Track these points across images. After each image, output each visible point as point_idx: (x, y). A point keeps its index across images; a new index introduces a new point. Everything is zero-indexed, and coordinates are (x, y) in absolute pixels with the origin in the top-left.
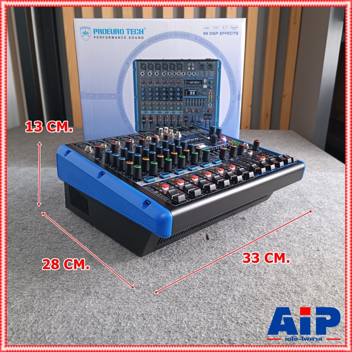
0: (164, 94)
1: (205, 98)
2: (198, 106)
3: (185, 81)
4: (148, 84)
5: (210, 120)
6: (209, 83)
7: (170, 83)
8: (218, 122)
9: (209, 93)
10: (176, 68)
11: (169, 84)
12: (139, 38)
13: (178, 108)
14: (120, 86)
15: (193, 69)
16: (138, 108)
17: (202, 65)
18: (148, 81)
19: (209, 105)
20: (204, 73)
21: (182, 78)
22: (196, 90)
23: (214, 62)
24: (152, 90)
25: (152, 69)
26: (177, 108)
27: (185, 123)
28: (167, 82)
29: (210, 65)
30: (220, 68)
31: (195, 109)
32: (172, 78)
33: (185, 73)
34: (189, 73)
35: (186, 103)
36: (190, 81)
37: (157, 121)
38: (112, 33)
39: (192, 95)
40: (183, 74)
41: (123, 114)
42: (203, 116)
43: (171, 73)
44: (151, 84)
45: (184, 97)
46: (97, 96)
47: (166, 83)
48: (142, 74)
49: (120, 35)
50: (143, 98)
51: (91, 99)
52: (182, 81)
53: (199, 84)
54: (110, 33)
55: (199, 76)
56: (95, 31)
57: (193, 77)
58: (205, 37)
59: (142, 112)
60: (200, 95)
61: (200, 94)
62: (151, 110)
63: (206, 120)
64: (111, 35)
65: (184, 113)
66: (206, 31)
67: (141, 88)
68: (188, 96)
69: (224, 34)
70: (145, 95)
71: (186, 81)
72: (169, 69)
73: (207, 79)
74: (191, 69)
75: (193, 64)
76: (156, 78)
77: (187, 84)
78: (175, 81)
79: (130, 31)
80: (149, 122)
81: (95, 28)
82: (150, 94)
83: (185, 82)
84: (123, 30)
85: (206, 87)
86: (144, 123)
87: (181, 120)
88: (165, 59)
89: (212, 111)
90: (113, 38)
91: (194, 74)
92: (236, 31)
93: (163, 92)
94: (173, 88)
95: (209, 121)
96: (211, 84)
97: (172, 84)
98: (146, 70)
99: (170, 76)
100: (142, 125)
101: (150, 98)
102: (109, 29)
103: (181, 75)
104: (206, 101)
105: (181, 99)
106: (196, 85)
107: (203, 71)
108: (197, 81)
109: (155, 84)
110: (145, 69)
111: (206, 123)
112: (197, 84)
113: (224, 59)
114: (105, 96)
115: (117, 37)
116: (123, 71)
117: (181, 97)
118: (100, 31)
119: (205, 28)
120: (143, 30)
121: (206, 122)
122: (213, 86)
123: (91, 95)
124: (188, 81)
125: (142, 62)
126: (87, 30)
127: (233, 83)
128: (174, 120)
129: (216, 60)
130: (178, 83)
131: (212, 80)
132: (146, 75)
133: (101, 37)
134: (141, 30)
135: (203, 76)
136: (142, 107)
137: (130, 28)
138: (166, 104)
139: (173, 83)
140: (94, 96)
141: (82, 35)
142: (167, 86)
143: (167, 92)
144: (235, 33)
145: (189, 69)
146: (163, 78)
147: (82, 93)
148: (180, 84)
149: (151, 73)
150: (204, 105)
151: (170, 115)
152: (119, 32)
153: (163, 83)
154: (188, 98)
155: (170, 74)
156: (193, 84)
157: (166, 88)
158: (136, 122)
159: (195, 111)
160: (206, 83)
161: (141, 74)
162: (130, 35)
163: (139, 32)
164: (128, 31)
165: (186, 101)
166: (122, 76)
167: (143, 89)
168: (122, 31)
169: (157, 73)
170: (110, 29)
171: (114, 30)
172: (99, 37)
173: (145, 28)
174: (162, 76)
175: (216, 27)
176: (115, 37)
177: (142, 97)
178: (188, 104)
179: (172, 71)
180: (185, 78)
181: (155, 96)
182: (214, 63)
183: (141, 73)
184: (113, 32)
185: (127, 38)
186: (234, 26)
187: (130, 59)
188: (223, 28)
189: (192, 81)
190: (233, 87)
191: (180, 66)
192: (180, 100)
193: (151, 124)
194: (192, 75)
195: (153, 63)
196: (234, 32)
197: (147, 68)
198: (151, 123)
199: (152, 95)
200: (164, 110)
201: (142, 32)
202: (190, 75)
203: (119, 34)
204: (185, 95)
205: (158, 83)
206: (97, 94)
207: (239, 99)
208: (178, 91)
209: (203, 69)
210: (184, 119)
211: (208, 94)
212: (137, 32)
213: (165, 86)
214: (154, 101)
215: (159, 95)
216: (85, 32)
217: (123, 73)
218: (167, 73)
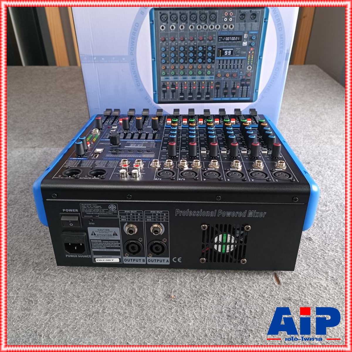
0: (191, 55)
1: (244, 59)
2: (234, 70)
3: (219, 37)
4: (170, 42)
5: (248, 86)
7: (199, 40)
8: (257, 89)
9: (250, 52)
11: (198, 42)
13: (209, 72)
14: (133, 45)
16: (157, 73)
19: (248, 67)
20: (245, 25)
21: (215, 33)
22: (232, 49)
24: (175, 50)
26: (207, 73)
27: (216, 90)
28: (195, 38)
31: (229, 73)
32: (202, 33)
33: (219, 26)
34: (225, 26)
35: (219, 66)
36: (226, 37)
37: (182, 89)
39: (228, 56)
40: (218, 27)
41: (137, 81)
42: (240, 81)
43: (201, 27)
44: (174, 42)
45: (216, 58)
46: (103, 59)
47: (194, 40)
48: (163, 28)
50: (163, 61)
51: (94, 63)
53: (237, 40)
59: (163, 79)
60: (238, 56)
61: (238, 54)
62: (173, 75)
63: (243, 86)
65: (215, 79)
67: (161, 47)
68: (222, 56)
70: (166, 56)
71: (221, 37)
73: (248, 33)
77: (222, 41)
78: (206, 37)
80: (170, 91)
82: (173, 55)
83: (219, 39)
85: (246, 45)
86: (164, 92)
87: (212, 87)
89: (251, 76)
91: (232, 27)
93: (189, 53)
94: (203, 47)
95: (246, 87)
96: (253, 40)
97: (202, 42)
99: (200, 31)
100: (162, 94)
101: (173, 61)
103: (214, 29)
104: (245, 63)
106: (234, 42)
108: (235, 36)
109: (180, 42)
111: (242, 90)
112: (235, 41)
114: (114, 58)
117: (213, 58)
121: (242, 88)
122: (255, 44)
123: (95, 58)
124: (223, 37)
127: (282, 38)
128: (203, 87)
130: (210, 40)
131: (255, 34)
132: (167, 28)
135: (244, 30)
136: (162, 72)
138: (193, 68)
139: (203, 40)
140: (99, 59)
142: (195, 44)
143: (194, 52)
146: (190, 34)
147: (82, 55)
148: (212, 42)
149: (174, 26)
150: (241, 68)
151: (198, 81)
153: (189, 40)
154: (221, 59)
155: (199, 27)
156: (230, 41)
157: (194, 47)
158: (154, 90)
159: (230, 76)
160: (247, 39)
161: (161, 28)
165: (219, 63)
166: (135, 32)
174: (189, 30)
177: (161, 59)
178: (221, 67)
180: (219, 33)
181: (179, 58)
183: (161, 26)
189: (228, 37)
190: (282, 44)
192: (212, 62)
193: (173, 93)
194: (228, 29)
198: (173, 91)
199: (175, 56)
200: (191, 75)
202: (226, 29)
204: (218, 56)
205: (184, 40)
206: (103, 57)
207: (286, 60)
208: (209, 51)
210: (215, 86)
211: (248, 52)
213: (192, 44)
214: (177, 63)
215: (184, 56)
217: (136, 27)
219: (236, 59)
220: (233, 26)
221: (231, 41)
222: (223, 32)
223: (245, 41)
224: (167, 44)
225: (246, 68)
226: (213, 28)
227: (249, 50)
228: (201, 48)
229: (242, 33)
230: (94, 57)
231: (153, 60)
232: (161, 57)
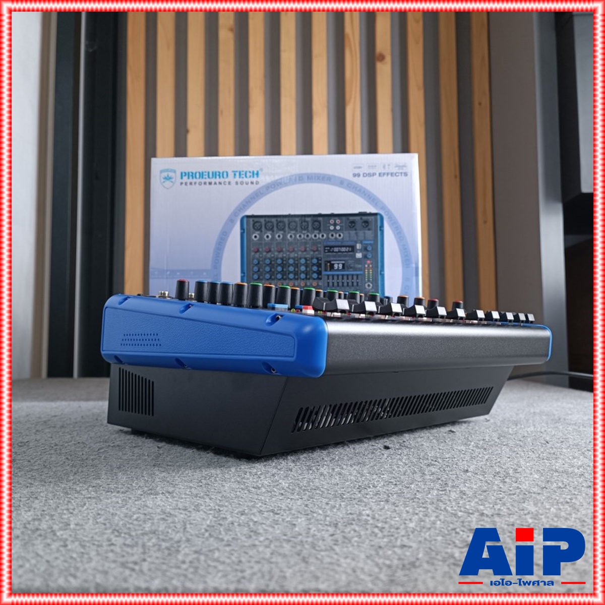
1: (361, 274)
2: (348, 288)
4: (264, 254)
6: (365, 249)
9: (366, 266)
10: (310, 228)
11: (300, 253)
12: (252, 183)
15: (338, 228)
17: (353, 222)
18: (264, 249)
20: (356, 234)
21: (320, 243)
22: (343, 262)
23: (373, 217)
24: (271, 263)
25: (272, 229)
29: (366, 222)
30: (382, 226)
33: (325, 235)
34: (332, 235)
35: (328, 283)
36: (334, 247)
38: (209, 177)
40: (323, 236)
45: (324, 273)
47: (294, 251)
48: (256, 237)
49: (222, 180)
50: (256, 276)
52: (320, 247)
53: (349, 251)
54: (207, 177)
55: (348, 239)
56: (184, 174)
57: (339, 241)
58: (356, 180)
60: (351, 270)
61: (351, 268)
64: (208, 180)
66: (357, 171)
67: (253, 260)
68: (330, 270)
69: (385, 176)
70: (259, 271)
71: (327, 247)
72: (299, 229)
73: (361, 243)
74: (335, 228)
75: (338, 221)
76: (278, 244)
77: (329, 251)
79: (237, 174)
81: (183, 171)
82: (268, 269)
83: (325, 250)
84: (227, 172)
88: (293, 213)
90: (210, 183)
91: (340, 236)
92: (403, 171)
96: (368, 251)
98: (261, 231)
99: (301, 240)
101: (268, 276)
102: (205, 172)
103: (319, 238)
105: (320, 277)
106: (344, 253)
107: (354, 232)
109: (276, 253)
110: (260, 229)
112: (346, 252)
113: (389, 212)
114: (192, 273)
115: (218, 183)
116: (224, 234)
117: (319, 273)
118: (192, 175)
119: (355, 168)
120: (258, 172)
122: (372, 255)
123: (168, 273)
124: (331, 247)
125: (256, 220)
126: (171, 174)
127: (406, 249)
129: (376, 214)
131: (370, 244)
132: (261, 238)
133: (191, 184)
134: (255, 172)
135: (355, 239)
137: (238, 170)
141: (163, 180)
144: (403, 174)
145: (332, 228)
146: (290, 244)
150: (357, 285)
152: (221, 175)
153: (289, 251)
156: (339, 252)
160: (361, 251)
162: (238, 179)
163: (251, 174)
164: (235, 175)
167: (256, 262)
168: (225, 174)
169: (279, 236)
170: (207, 171)
171: (213, 173)
172: (188, 184)
173: (261, 169)
175: (372, 166)
176: (213, 183)
177: (253, 274)
179: (304, 232)
182: (372, 219)
183: (254, 235)
184: (211, 176)
185: (233, 183)
186: (401, 165)
187: (237, 214)
188: (384, 167)
189: (336, 247)
191: (316, 224)
194: (336, 238)
195: (274, 220)
196: (401, 173)
197: (263, 229)
199: (271, 270)
201: (257, 174)
202: (333, 238)
203: (220, 177)
204: (326, 270)
207: (417, 275)
209: (354, 228)
211: (364, 266)
212: (248, 174)
216: (168, 176)
218: (295, 236)
219: (350, 274)
220: (342, 235)
221: (341, 252)
222: (330, 242)
223: (359, 253)
224: (261, 256)
225: (365, 286)
226: (317, 237)
227: (366, 263)
228: (303, 261)
229: (353, 242)
230: (167, 271)
231: (243, 275)
232: (253, 271)
